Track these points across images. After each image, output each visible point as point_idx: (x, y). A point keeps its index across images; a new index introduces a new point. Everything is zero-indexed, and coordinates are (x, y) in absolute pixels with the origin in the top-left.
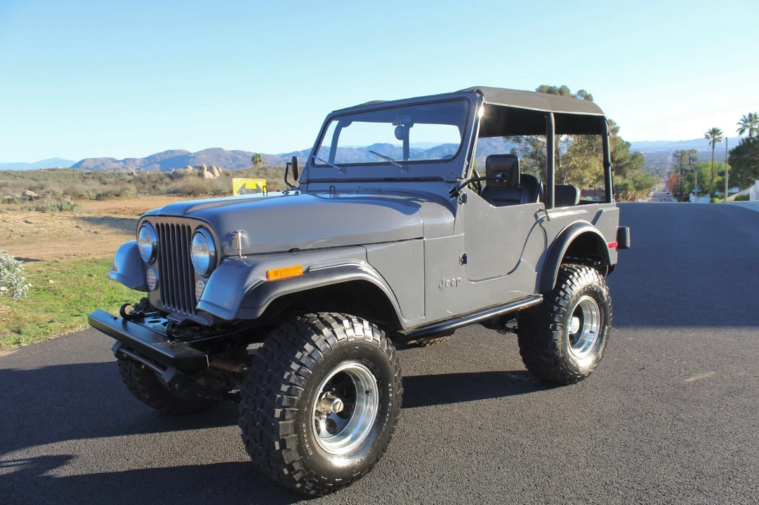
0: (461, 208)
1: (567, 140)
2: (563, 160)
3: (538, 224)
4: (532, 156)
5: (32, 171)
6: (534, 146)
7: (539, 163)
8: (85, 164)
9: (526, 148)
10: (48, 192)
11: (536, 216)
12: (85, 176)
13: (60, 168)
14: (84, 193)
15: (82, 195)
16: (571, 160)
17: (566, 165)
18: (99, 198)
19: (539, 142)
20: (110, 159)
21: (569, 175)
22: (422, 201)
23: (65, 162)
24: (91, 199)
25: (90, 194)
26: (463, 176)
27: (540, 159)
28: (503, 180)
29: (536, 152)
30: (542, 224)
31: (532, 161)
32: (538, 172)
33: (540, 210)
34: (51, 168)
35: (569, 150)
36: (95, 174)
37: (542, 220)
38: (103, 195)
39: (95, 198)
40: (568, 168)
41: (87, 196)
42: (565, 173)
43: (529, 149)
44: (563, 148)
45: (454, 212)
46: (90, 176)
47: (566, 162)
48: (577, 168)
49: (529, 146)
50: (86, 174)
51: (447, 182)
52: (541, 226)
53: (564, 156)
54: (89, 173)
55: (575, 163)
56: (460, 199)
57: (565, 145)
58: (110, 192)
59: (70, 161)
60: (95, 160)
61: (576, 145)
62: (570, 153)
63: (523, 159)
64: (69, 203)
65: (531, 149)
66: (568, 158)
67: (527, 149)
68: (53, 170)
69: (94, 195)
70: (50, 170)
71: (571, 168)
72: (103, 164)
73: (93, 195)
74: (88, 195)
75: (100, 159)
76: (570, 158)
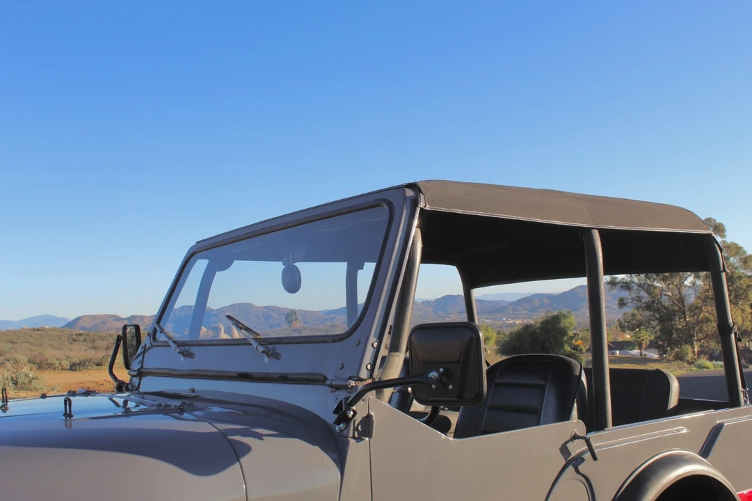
0: (357, 450)
1: (694, 284)
2: (690, 310)
3: (571, 469)
4: (648, 307)
5: (11, 331)
6: (649, 293)
7: (657, 316)
8: (80, 322)
9: (638, 297)
10: (9, 360)
11: (564, 450)
12: (75, 337)
13: (46, 327)
14: (54, 361)
15: (52, 365)
16: (701, 311)
17: (695, 317)
18: (73, 367)
19: (655, 287)
20: (112, 316)
21: (701, 330)
22: (260, 437)
23: (57, 319)
24: (64, 369)
25: (63, 362)
26: (364, 374)
27: (658, 311)
28: (445, 385)
29: (653, 302)
30: (581, 468)
31: (648, 313)
32: (658, 328)
33: (575, 437)
34: (36, 327)
35: (698, 298)
36: (88, 335)
37: (579, 460)
38: (80, 364)
39: (68, 367)
40: (698, 322)
41: (57, 365)
42: (693, 328)
43: (642, 298)
44: (689, 295)
45: (341, 461)
46: (82, 338)
47: (695, 314)
48: (711, 321)
49: (643, 294)
50: (77, 335)
51: (331, 386)
52: (577, 471)
53: (692, 306)
54: (80, 335)
55: (707, 314)
56: (356, 429)
57: (691, 291)
58: (90, 361)
59: (63, 319)
60: (94, 317)
61: (707, 291)
62: (699, 301)
63: (636, 312)
64: (27, 375)
65: (646, 297)
66: (698, 308)
67: (639, 299)
68: (38, 330)
69: (68, 364)
70: (34, 330)
71: (701, 321)
72: (103, 323)
73: (66, 364)
74: (60, 364)
75: (99, 317)
76: (700, 308)
